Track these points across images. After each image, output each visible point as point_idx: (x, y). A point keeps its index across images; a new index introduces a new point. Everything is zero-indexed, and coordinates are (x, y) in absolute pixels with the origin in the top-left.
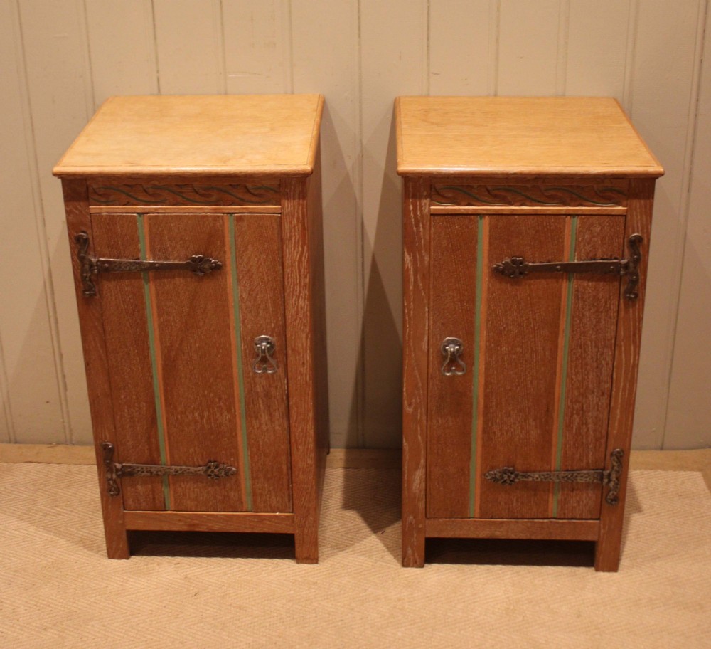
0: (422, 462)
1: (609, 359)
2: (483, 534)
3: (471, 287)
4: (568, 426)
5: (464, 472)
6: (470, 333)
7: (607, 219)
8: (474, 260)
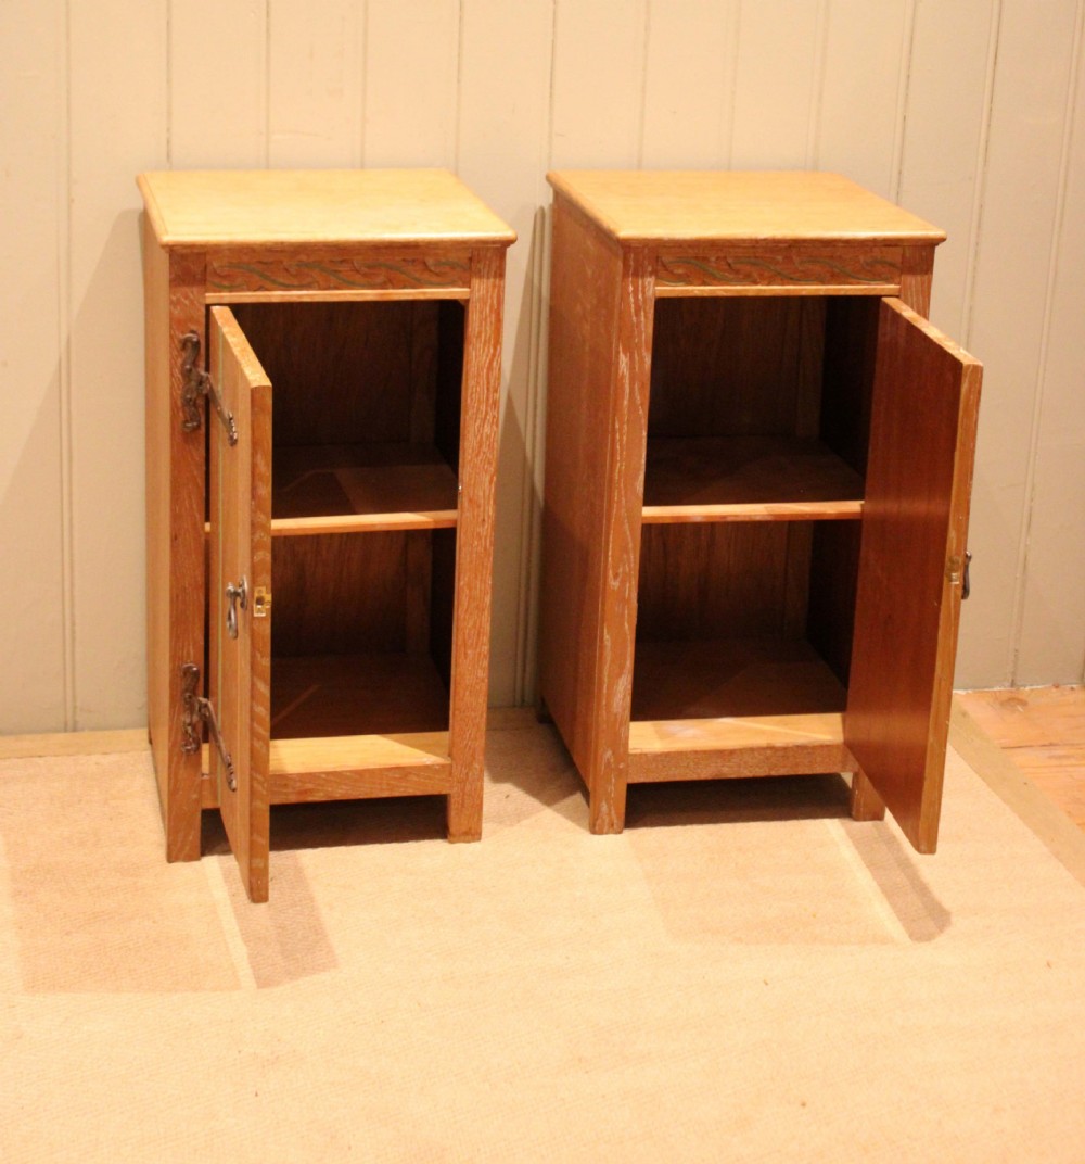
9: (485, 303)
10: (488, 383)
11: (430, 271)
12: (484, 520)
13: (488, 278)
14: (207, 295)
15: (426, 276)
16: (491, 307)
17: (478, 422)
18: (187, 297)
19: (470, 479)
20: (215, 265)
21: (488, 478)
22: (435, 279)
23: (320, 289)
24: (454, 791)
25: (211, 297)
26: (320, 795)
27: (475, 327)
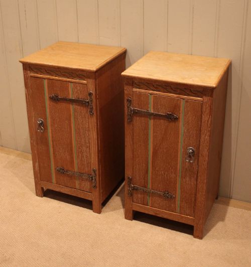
0: (37, 160)
1: (88, 135)
2: (57, 189)
3: (44, 102)
4: (78, 157)
5: (49, 166)
6: (45, 119)
7: (81, 85)
8: (44, 94)
9: (207, 104)
11: (192, 92)
12: (205, 161)
13: (208, 97)
15: (190, 93)
16: (209, 105)
17: (204, 135)
18: (128, 89)
20: (136, 82)
21: (206, 150)
23: (161, 92)
24: (195, 226)
25: (134, 90)
26: (160, 216)
27: (204, 110)
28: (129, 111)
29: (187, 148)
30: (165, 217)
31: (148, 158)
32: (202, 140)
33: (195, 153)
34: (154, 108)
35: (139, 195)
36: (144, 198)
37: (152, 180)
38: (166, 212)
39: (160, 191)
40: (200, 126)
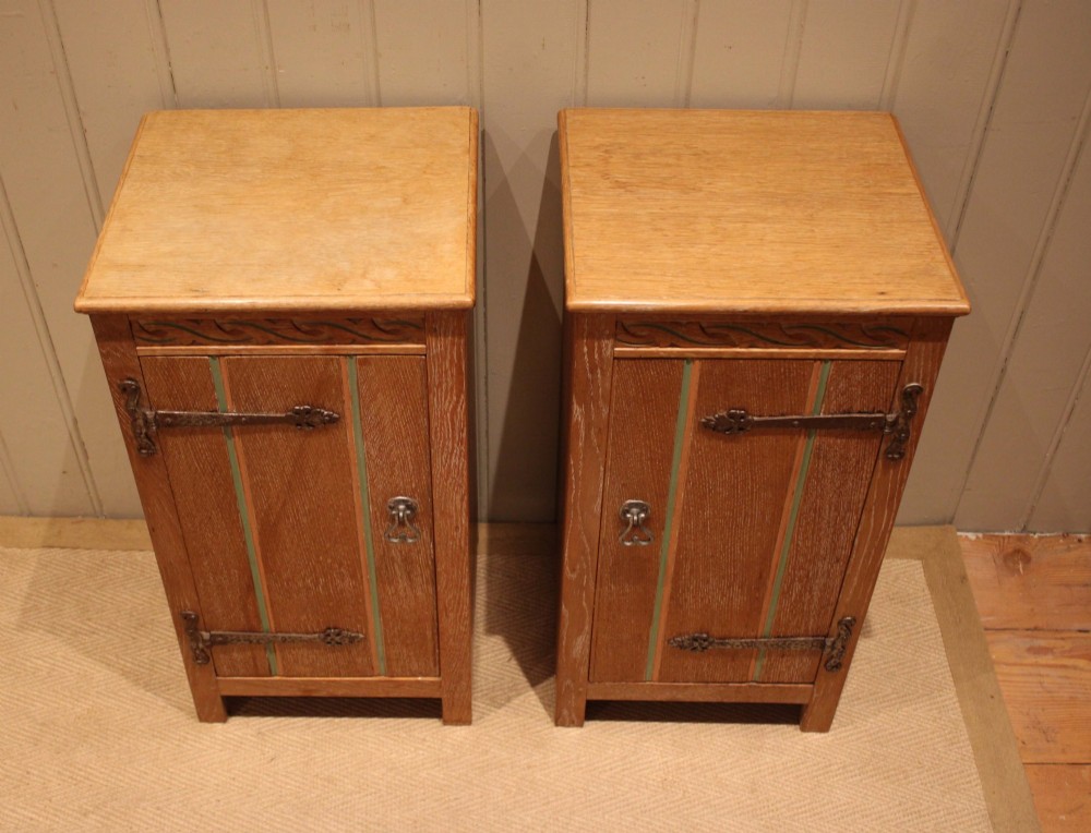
9: (444, 359)
10: (453, 424)
11: (380, 329)
12: (457, 527)
13: (445, 336)
14: (138, 348)
15: (374, 334)
16: (451, 362)
17: (445, 455)
18: (116, 350)
19: (440, 497)
20: (142, 322)
21: (458, 497)
22: (385, 337)
23: (258, 344)
24: (444, 697)
25: (142, 350)
26: (323, 694)
27: (434, 378)
28: (141, 422)
29: (385, 501)
30: (340, 693)
31: (245, 551)
32: (438, 469)
33: (419, 510)
34: (236, 400)
35: (235, 655)
36: (254, 659)
37: (272, 606)
38: (340, 682)
39: (307, 633)
40: (424, 432)
